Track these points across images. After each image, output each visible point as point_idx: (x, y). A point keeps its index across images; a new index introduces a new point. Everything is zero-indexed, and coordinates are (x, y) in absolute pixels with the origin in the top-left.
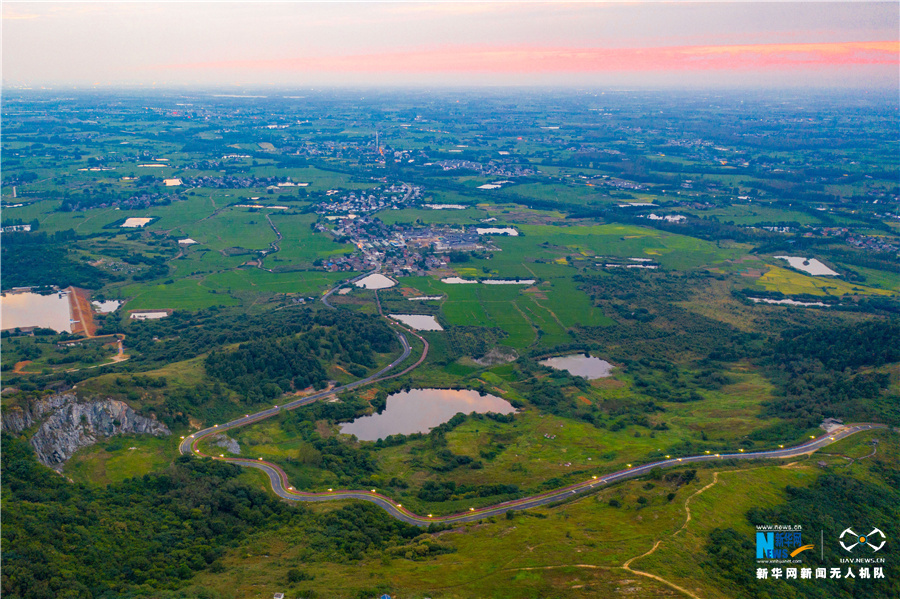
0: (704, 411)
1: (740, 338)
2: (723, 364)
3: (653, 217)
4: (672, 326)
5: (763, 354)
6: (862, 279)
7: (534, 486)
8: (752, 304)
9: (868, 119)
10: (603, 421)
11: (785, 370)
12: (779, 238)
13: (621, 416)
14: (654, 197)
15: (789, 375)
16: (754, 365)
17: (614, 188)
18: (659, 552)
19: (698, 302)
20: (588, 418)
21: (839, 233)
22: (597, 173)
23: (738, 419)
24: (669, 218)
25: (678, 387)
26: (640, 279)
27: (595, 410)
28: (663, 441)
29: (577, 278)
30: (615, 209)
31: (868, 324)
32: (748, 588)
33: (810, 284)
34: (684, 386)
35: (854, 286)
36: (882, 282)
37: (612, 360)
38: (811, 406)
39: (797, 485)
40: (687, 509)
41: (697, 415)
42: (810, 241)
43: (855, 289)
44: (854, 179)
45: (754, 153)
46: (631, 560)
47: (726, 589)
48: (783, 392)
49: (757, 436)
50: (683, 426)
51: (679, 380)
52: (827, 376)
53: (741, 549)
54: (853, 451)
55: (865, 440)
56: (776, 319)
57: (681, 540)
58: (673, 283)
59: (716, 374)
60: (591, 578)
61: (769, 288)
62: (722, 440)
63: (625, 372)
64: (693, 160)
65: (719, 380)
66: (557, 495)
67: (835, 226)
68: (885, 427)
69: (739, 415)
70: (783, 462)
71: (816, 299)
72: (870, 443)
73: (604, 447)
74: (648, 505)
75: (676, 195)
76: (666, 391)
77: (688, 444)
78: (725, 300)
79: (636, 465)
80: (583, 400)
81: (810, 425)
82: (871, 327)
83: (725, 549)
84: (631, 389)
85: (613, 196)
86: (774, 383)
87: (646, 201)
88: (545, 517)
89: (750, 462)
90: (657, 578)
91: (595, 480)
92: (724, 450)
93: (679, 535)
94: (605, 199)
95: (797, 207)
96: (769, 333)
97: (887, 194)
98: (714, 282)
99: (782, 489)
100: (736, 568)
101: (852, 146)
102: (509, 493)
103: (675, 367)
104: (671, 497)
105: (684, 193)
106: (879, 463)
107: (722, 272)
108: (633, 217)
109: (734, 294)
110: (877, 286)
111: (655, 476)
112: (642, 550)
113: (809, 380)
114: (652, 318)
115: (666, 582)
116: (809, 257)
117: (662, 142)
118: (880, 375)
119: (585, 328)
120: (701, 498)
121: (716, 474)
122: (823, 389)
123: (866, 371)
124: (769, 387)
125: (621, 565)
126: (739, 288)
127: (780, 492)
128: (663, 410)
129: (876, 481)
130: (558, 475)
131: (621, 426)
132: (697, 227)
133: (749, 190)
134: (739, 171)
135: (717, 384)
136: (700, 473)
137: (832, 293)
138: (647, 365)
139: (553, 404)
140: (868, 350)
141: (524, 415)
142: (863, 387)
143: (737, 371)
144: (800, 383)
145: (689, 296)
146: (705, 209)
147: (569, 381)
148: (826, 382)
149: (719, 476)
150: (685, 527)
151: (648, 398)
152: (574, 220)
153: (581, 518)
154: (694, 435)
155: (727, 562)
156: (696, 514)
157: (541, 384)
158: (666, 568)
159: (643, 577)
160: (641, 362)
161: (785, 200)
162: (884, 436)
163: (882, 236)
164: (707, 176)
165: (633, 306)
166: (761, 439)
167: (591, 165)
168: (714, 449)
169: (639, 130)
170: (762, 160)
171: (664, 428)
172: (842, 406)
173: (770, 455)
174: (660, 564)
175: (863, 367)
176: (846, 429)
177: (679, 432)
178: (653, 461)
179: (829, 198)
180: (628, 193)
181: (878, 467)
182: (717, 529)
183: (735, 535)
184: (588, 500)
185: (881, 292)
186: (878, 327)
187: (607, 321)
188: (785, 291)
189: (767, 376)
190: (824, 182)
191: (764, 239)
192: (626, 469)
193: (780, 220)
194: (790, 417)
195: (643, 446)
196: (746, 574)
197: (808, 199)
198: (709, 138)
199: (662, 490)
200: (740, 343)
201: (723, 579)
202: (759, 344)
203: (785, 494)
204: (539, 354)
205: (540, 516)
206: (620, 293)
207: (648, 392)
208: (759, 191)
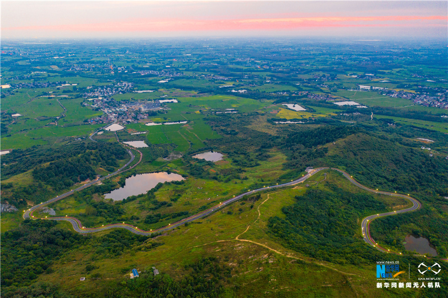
0: (261, 170)
1: (273, 139)
2: (267, 149)
3: (233, 91)
4: (246, 136)
5: (282, 144)
6: (314, 111)
7: (196, 211)
8: (275, 124)
9: (311, 48)
10: (222, 179)
11: (291, 149)
12: (283, 97)
13: (229, 176)
14: (233, 83)
15: (292, 151)
16: (279, 149)
17: (217, 80)
18: (249, 230)
19: (254, 125)
20: (215, 178)
21: (305, 94)
22: (208, 73)
23: (275, 171)
24: (240, 91)
25: (250, 161)
26: (230, 117)
27: (217, 175)
28: (247, 184)
29: (205, 119)
30: (218, 88)
31: (319, 128)
32: (285, 239)
33: (296, 115)
34: (252, 160)
35: (312, 114)
36: (321, 112)
37: (222, 153)
38: (301, 163)
39: (299, 195)
40: (259, 211)
41: (259, 172)
42: (294, 97)
43: (313, 115)
44: (308, 72)
45: (271, 63)
46: (239, 236)
47: (277, 241)
48: (290, 158)
49: (283, 177)
50: (254, 177)
51: (250, 158)
52: (306, 151)
53: (281, 224)
54: (318, 179)
55: (322, 174)
56: (285, 129)
57: (258, 224)
58: (245, 118)
59: (264, 154)
60: (223, 246)
61: (281, 117)
62: (269, 181)
63: (228, 157)
64: (247, 66)
65: (266, 156)
66: (206, 213)
67: (304, 91)
68: (328, 168)
69: (275, 170)
70: (293, 187)
71: (299, 120)
72: (324, 175)
73: (223, 190)
74: (243, 211)
75: (241, 81)
76: (245, 163)
77: (256, 184)
78: (265, 124)
79: (236, 196)
80: (212, 171)
81: (302, 171)
82: (320, 130)
83: (275, 225)
84: (231, 164)
85: (216, 83)
86: (286, 155)
87: (230, 84)
88: (201, 223)
89: (281, 188)
90: (250, 241)
91: (221, 204)
92: (271, 185)
93: (256, 222)
94: (213, 85)
95: (289, 84)
96: (283, 135)
97: (321, 77)
98: (260, 116)
99: (294, 198)
100: (280, 232)
101: (306, 59)
102: (185, 215)
103: (248, 153)
104: (252, 207)
105: (245, 80)
106: (327, 182)
107: (263, 112)
108: (225, 91)
109: (269, 121)
110: (320, 113)
111: (245, 199)
112: (243, 231)
113: (300, 153)
114: (236, 134)
115: (253, 242)
116: (295, 104)
117: (234, 59)
118: (325, 148)
119: (210, 140)
120: (264, 206)
121: (268, 195)
122: (305, 156)
123: (320, 147)
124: (285, 157)
125: (235, 238)
126: (270, 118)
127: (293, 199)
128: (245, 171)
129: (327, 190)
130: (205, 204)
131: (229, 180)
132: (251, 94)
133: (270, 78)
134: (265, 70)
135: (265, 158)
136: (262, 195)
137: (304, 117)
138: (237, 153)
139: (200, 174)
140: (320, 139)
141: (188, 180)
142: (319, 153)
143: (272, 152)
144: (296, 154)
145: (251, 123)
146: (254, 87)
147: (206, 164)
148: (306, 153)
149: (270, 196)
150: (259, 218)
151: (239, 167)
152: (201, 94)
153: (217, 221)
154: (258, 180)
155: (276, 230)
156: (262, 212)
157: (194, 166)
158: (253, 236)
159: (244, 242)
160: (235, 152)
161: (285, 81)
162: (328, 171)
163: (320, 93)
164: (253, 73)
165: (229, 129)
166: (284, 179)
167: (206, 70)
168: (267, 185)
169: (224, 55)
170: (274, 66)
171: (246, 179)
172: (312, 162)
173: (288, 184)
174: (251, 235)
175: (318, 146)
176: (315, 171)
177: (252, 179)
178: (243, 193)
179: (300, 80)
180: (222, 81)
181: (327, 184)
182: (271, 217)
183: (278, 219)
184: (218, 213)
185: (322, 116)
186: (322, 130)
187: (219, 136)
188: (288, 118)
189: (284, 153)
190: (298, 74)
191: (277, 97)
192: (232, 198)
193: (283, 89)
194: (294, 168)
195: (239, 187)
196: (284, 234)
197: (293, 81)
198: (253, 57)
199: (248, 204)
200: (272, 141)
201: (275, 237)
202: (280, 140)
203: (295, 199)
204: (192, 153)
205: (199, 223)
206: (223, 124)
207: (238, 165)
208: (274, 78)
